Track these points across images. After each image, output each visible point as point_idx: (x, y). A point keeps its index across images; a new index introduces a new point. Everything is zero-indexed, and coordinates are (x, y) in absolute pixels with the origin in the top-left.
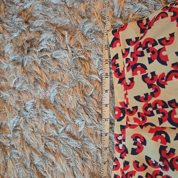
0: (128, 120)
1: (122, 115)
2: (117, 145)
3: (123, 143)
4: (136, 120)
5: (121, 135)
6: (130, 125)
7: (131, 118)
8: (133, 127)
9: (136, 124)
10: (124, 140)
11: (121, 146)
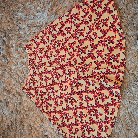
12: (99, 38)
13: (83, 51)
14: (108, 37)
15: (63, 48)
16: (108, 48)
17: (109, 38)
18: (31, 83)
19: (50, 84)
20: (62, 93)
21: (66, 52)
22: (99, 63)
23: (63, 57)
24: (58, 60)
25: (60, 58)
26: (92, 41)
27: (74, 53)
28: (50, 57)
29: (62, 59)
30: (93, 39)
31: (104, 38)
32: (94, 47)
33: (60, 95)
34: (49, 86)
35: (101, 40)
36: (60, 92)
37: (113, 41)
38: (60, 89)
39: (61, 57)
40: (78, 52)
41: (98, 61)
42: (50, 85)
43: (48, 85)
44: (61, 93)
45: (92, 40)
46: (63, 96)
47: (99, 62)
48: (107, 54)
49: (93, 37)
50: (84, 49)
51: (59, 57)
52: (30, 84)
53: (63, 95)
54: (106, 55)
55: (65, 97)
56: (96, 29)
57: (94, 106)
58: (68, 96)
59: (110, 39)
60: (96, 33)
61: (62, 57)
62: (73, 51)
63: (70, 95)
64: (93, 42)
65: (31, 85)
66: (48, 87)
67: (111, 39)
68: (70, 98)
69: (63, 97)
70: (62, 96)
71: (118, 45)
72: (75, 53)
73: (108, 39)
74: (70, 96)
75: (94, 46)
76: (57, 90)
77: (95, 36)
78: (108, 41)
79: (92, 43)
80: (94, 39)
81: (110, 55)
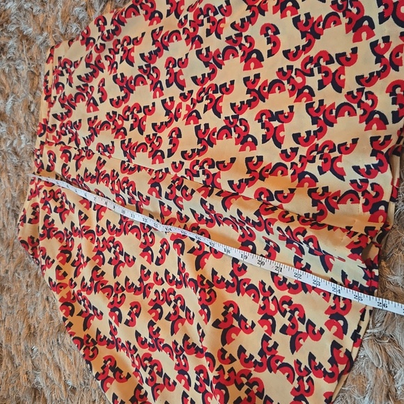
0: (47, 137)
1: (42, 132)
2: (36, 160)
3: (40, 158)
4: (54, 138)
5: (39, 150)
6: (49, 142)
7: (50, 135)
8: (50, 144)
9: (54, 142)
10: (41, 156)
11: (39, 161)
12: (286, 53)
13: (211, 100)
14: (320, 55)
15: (146, 77)
16: (309, 107)
17: (322, 63)
18: (53, 209)
19: (112, 225)
20: (149, 272)
21: (155, 96)
22: (265, 169)
23: (141, 115)
24: (120, 122)
25: (130, 116)
26: (252, 65)
27: (180, 106)
28: (98, 101)
29: (136, 119)
30: (258, 53)
31: (303, 56)
32: (259, 92)
33: (141, 280)
34: (107, 235)
35: (290, 63)
36: (143, 268)
37: (342, 77)
38: (142, 255)
39: (135, 112)
40: (194, 103)
41: (260, 159)
42: (111, 231)
43: (103, 231)
44: (146, 271)
45: (254, 60)
46: (150, 286)
47: (264, 165)
48: (304, 135)
49: (262, 45)
50: (217, 96)
51: (128, 109)
52: (51, 215)
53: (151, 280)
54: (296, 137)
55: (156, 292)
56: (275, 12)
57: (252, 357)
58: (166, 286)
59: (328, 66)
60: (277, 32)
61: (139, 111)
62: (181, 95)
63: (174, 287)
64: (257, 71)
65: (53, 221)
66: (101, 238)
67: (334, 67)
68: (172, 297)
69: (149, 288)
70: (145, 283)
71: (354, 97)
72: (184, 104)
73: (317, 64)
74: (175, 292)
75: (257, 88)
76: (131, 258)
77: (269, 42)
78: (318, 77)
79: (251, 74)
80: (265, 55)
81: (316, 141)
